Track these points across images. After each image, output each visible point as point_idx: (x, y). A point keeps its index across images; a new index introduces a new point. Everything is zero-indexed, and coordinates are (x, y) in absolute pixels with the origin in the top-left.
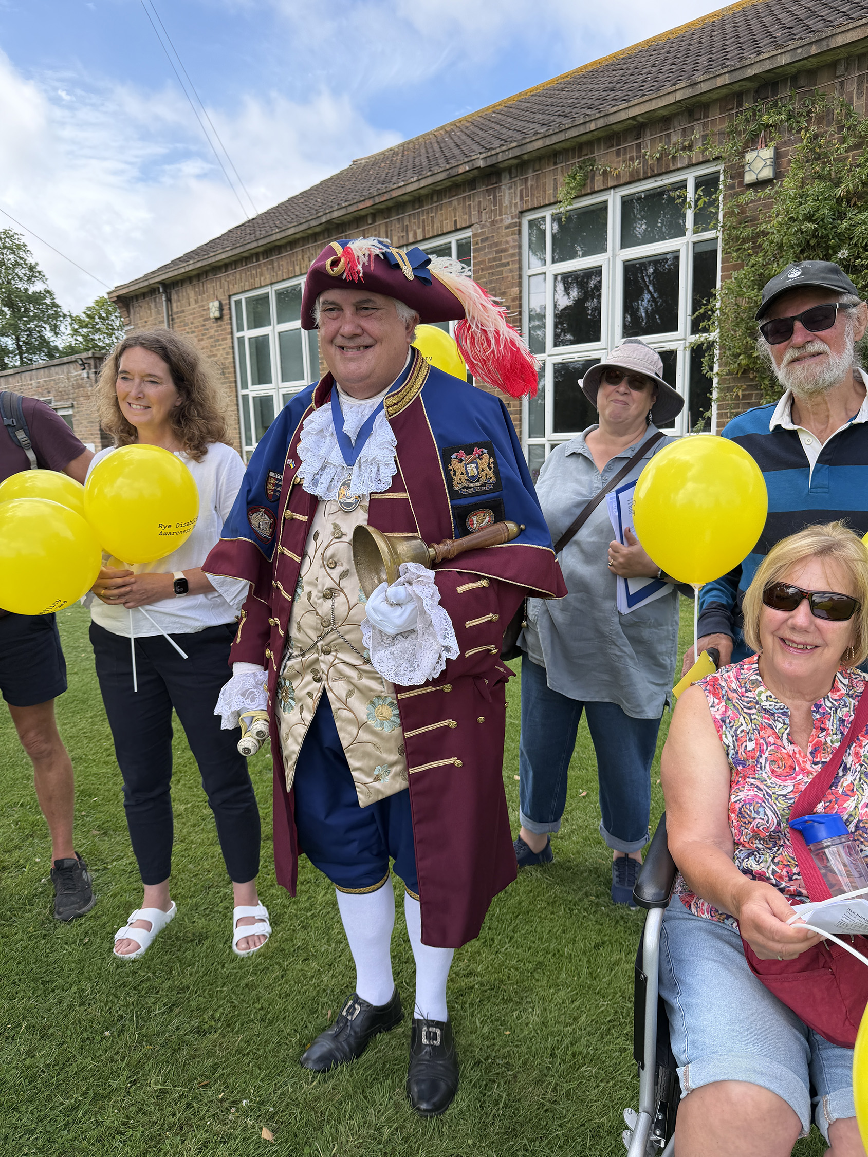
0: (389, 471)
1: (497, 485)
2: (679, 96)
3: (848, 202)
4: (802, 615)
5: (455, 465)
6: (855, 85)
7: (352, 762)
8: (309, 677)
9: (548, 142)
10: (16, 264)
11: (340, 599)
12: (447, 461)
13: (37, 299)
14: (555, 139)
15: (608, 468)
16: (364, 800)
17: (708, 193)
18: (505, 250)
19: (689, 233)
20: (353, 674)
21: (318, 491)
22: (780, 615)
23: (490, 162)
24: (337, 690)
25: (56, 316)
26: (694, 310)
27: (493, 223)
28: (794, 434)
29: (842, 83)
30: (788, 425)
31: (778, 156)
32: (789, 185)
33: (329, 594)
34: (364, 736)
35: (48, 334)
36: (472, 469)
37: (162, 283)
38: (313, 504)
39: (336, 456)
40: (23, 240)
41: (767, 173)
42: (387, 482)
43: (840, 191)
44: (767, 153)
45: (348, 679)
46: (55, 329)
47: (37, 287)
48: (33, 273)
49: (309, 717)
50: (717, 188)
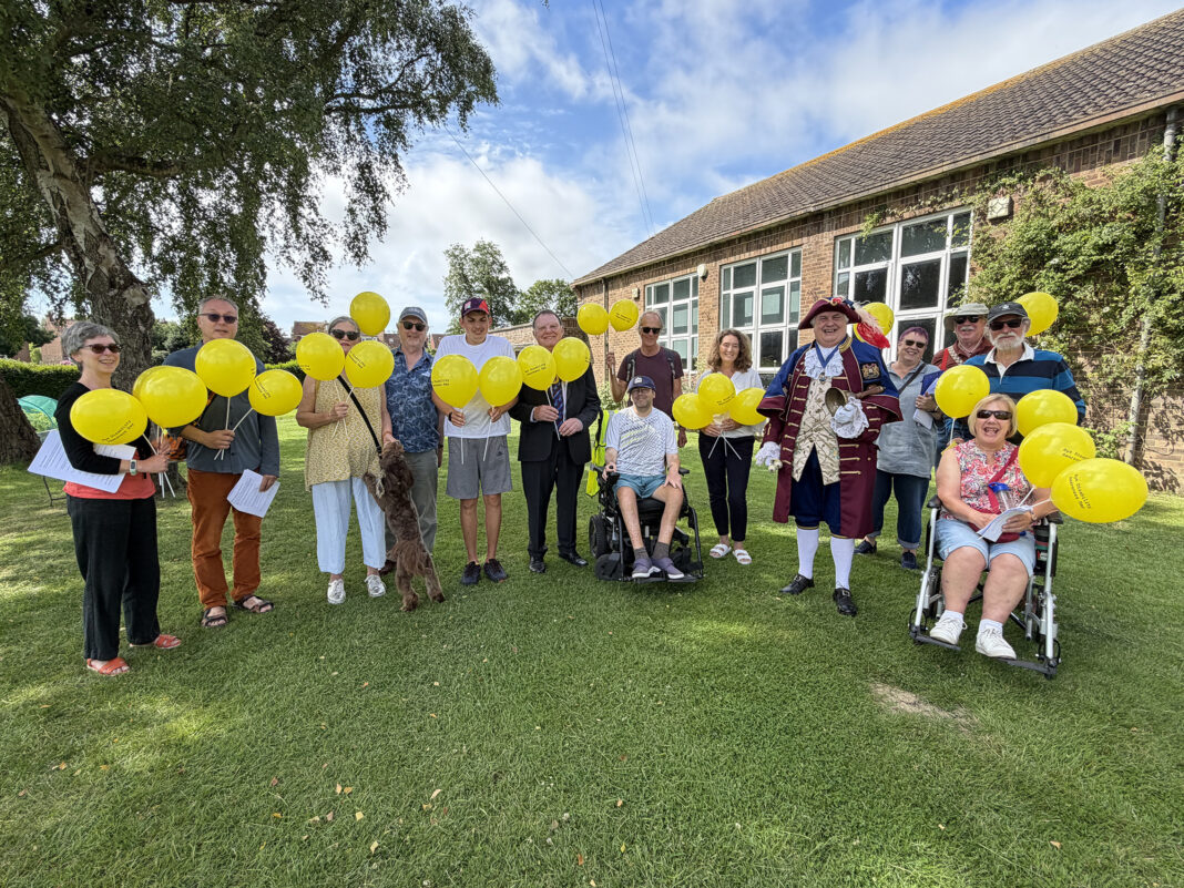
0: (841, 368)
1: (880, 376)
2: (945, 169)
3: (1060, 230)
4: (992, 419)
5: (864, 368)
6: (1067, 158)
7: (823, 469)
8: (808, 441)
9: (856, 196)
10: (494, 263)
11: (822, 413)
12: (861, 367)
13: (503, 282)
14: (861, 195)
15: (906, 378)
16: (825, 483)
17: (961, 226)
18: (823, 259)
19: (947, 248)
20: (825, 439)
21: (813, 376)
22: (983, 420)
23: (817, 208)
24: (819, 445)
25: (513, 292)
26: (950, 294)
27: (817, 243)
28: (995, 365)
29: (1058, 158)
30: (992, 361)
31: (1011, 204)
32: (1018, 222)
33: (818, 411)
34: (827, 460)
35: (508, 304)
36: (871, 371)
37: (604, 278)
38: (808, 381)
39: (819, 364)
40: (499, 248)
41: (1004, 212)
42: (840, 372)
43: (1054, 223)
44: (1005, 201)
45: (823, 440)
46: (512, 300)
47: (504, 276)
48: (502, 267)
49: (808, 454)
50: (968, 222)
